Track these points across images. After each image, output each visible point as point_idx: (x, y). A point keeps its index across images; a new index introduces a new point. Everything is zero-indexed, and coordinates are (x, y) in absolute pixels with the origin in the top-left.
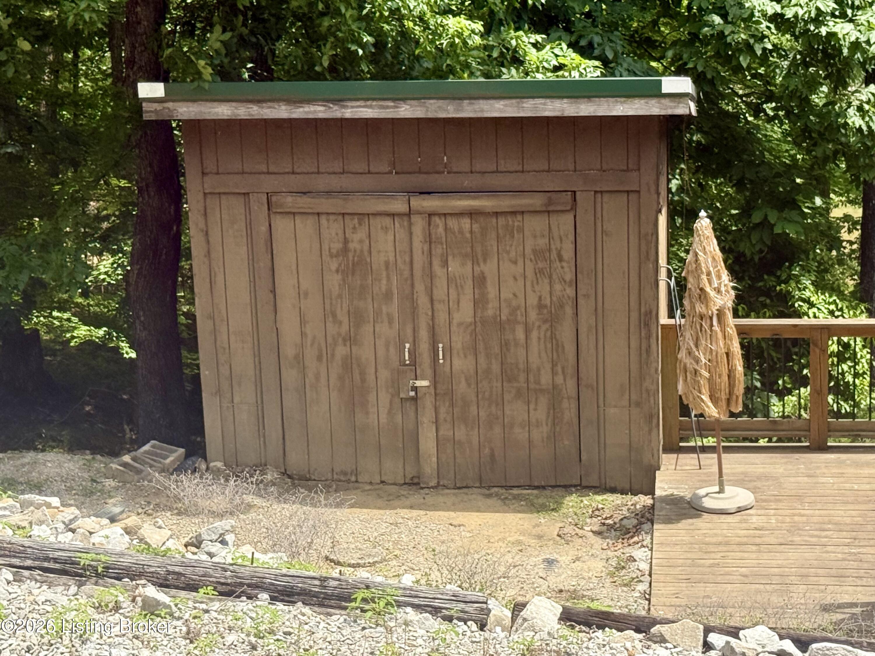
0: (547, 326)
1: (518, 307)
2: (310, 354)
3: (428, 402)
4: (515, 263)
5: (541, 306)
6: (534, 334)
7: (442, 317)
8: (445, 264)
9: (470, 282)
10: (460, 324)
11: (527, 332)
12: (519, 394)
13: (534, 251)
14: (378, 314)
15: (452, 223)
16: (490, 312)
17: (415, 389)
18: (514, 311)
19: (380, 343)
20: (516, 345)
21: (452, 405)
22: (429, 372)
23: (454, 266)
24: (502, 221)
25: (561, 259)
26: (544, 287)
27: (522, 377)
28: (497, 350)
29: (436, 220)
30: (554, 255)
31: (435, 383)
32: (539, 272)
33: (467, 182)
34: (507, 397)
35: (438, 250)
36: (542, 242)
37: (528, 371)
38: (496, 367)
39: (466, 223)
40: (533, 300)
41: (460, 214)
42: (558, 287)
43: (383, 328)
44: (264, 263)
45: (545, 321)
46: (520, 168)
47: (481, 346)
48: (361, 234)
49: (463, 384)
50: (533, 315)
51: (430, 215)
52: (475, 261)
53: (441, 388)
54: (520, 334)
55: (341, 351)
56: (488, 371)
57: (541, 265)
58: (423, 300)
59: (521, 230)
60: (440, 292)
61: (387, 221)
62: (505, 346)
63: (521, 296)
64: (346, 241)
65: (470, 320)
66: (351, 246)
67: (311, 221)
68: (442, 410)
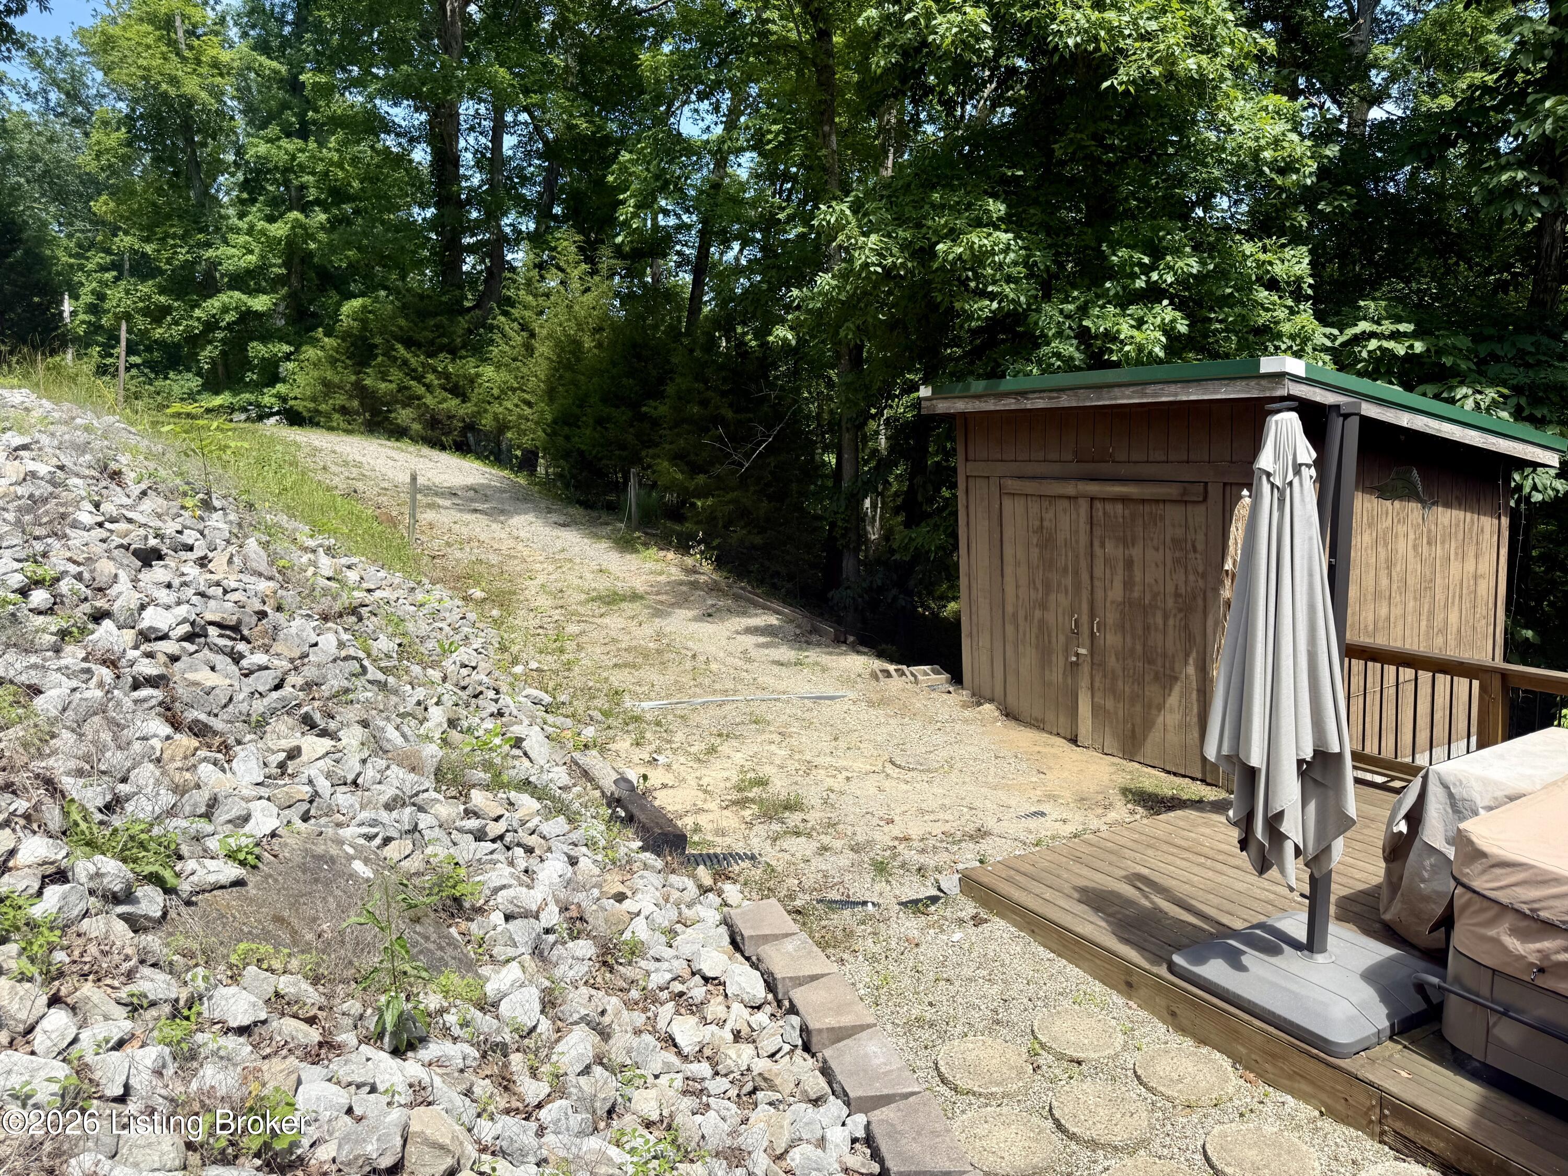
0: (1182, 615)
1: (1158, 593)
2: (1021, 614)
3: (1086, 668)
4: (1157, 550)
5: (1177, 595)
6: (1171, 622)
7: (1099, 594)
8: (1103, 545)
9: (1121, 564)
10: (1113, 602)
11: (1166, 618)
12: (1156, 678)
13: (1173, 540)
14: (1059, 585)
15: (1109, 507)
16: (1136, 595)
17: (1077, 655)
18: (1155, 596)
19: (1060, 611)
20: (1156, 630)
21: (1105, 676)
22: (1087, 642)
23: (1109, 547)
24: (1147, 508)
25: (1195, 551)
26: (1180, 576)
27: (1159, 662)
28: (1140, 632)
29: (1098, 505)
30: (1189, 546)
31: (1092, 652)
32: (1176, 561)
33: (1123, 470)
34: (1147, 678)
35: (1098, 532)
36: (1179, 532)
37: (1165, 655)
38: (1139, 648)
39: (1119, 507)
40: (1170, 588)
41: (1114, 500)
42: (1192, 578)
43: (1061, 597)
44: (997, 536)
45: (1180, 610)
46: (1164, 458)
47: (1127, 626)
48: (1049, 516)
49: (1113, 659)
50: (1170, 602)
51: (1092, 499)
52: (1126, 545)
53: (1097, 659)
54: (1159, 620)
55: (1038, 614)
56: (1132, 651)
57: (1177, 554)
58: (1085, 577)
59: (1163, 518)
60: (1098, 572)
61: (1065, 503)
62: (1147, 628)
63: (1161, 582)
64: (1042, 520)
65: (1120, 599)
66: (1046, 524)
67: (1022, 500)
68: (1097, 679)
